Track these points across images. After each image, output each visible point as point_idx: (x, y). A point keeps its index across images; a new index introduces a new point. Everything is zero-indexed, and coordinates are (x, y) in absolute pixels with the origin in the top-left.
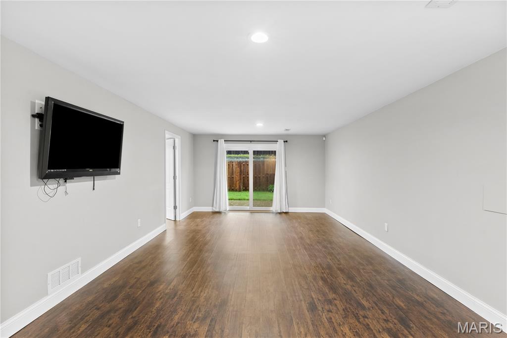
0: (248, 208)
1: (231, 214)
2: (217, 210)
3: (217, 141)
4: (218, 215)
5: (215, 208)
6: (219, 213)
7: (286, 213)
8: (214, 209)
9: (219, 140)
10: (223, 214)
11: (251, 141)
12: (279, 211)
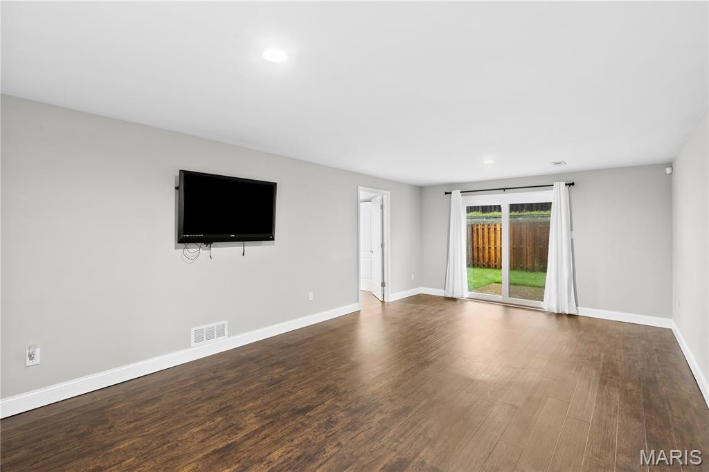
0: (499, 298)
1: (470, 305)
2: (450, 295)
3: (451, 193)
4: (450, 303)
5: (448, 292)
6: (453, 299)
7: (570, 316)
8: (446, 293)
9: (453, 192)
10: (458, 302)
11: (504, 189)
12: (555, 311)
